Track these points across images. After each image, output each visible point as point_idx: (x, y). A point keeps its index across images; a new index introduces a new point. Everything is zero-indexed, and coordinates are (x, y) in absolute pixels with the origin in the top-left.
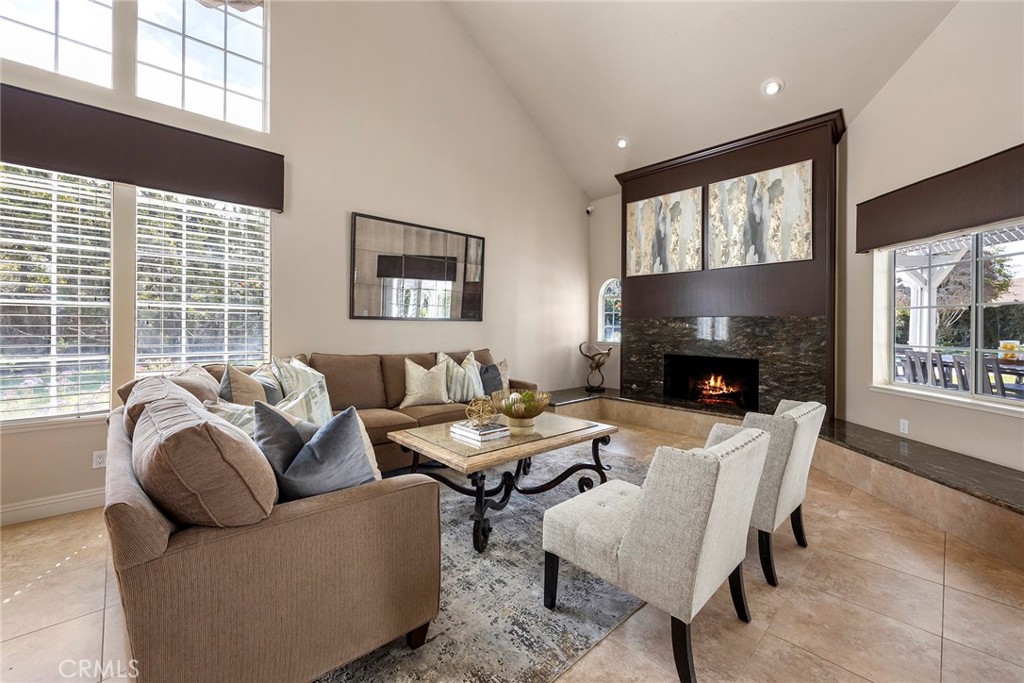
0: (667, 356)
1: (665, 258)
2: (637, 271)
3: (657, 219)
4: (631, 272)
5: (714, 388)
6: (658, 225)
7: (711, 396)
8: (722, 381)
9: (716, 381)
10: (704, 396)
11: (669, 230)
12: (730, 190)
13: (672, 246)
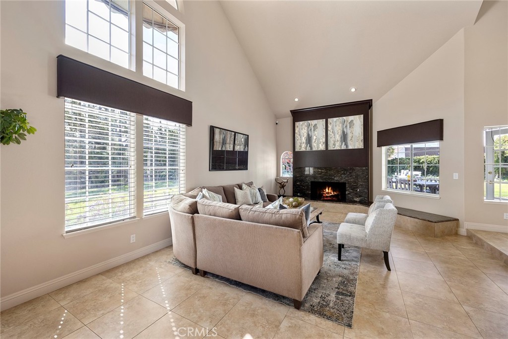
0: (312, 182)
1: (311, 145)
2: (300, 149)
3: (308, 129)
4: (297, 149)
5: (328, 193)
6: (308, 132)
7: (327, 197)
8: (331, 189)
9: (329, 190)
10: (324, 196)
11: (313, 134)
12: (336, 122)
13: (314, 140)
